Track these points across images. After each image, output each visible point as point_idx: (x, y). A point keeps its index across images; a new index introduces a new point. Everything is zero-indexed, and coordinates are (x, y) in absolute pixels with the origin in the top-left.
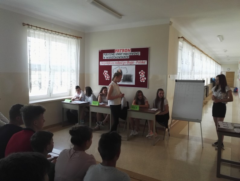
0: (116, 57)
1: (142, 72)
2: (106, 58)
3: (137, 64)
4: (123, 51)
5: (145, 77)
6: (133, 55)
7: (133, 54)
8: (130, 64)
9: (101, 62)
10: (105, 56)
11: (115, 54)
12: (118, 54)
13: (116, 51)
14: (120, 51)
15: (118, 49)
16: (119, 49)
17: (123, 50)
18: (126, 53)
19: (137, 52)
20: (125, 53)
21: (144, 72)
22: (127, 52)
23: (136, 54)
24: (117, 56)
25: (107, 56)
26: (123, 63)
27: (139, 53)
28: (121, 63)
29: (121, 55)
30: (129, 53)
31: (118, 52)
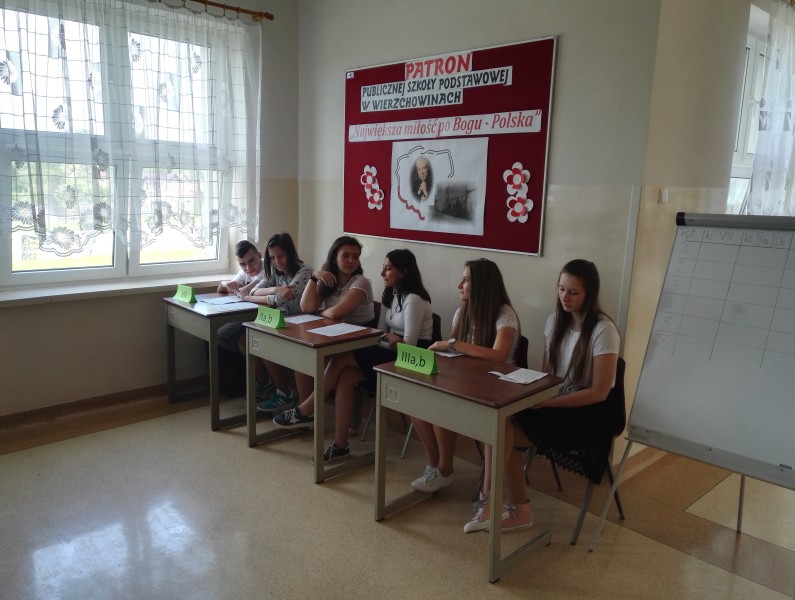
0: (408, 102)
1: (516, 171)
2: (370, 109)
3: (498, 130)
4: (438, 68)
5: (529, 196)
6: (481, 84)
7: (477, 81)
8: (463, 133)
9: (352, 128)
10: (373, 99)
11: (407, 88)
12: (420, 86)
13: (409, 72)
14: (425, 67)
15: (420, 60)
16: (423, 60)
17: (437, 61)
18: (450, 76)
19: (496, 70)
20: (445, 76)
21: (527, 173)
22: (455, 74)
23: (494, 79)
24: (412, 95)
25: (376, 98)
26: (436, 129)
27: (505, 73)
28: (427, 130)
29: (429, 88)
30: (464, 77)
31: (419, 74)
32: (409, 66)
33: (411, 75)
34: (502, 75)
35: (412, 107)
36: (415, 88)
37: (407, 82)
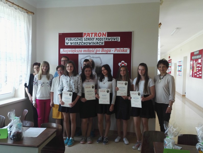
0: (84, 43)
1: (123, 63)
2: (69, 44)
3: (116, 52)
4: (95, 35)
6: (110, 40)
8: (105, 53)
10: (68, 42)
13: (84, 35)
14: (91, 35)
15: (88, 32)
16: (90, 32)
17: (95, 33)
18: (99, 38)
19: (115, 37)
21: (126, 63)
22: (101, 37)
23: (114, 39)
25: (71, 41)
26: (95, 51)
27: (118, 38)
28: (92, 51)
29: (92, 40)
30: (105, 38)
31: (88, 36)
32: (84, 34)
33: (85, 36)
34: (117, 39)
35: (86, 45)
36: (87, 40)
37: (84, 38)
